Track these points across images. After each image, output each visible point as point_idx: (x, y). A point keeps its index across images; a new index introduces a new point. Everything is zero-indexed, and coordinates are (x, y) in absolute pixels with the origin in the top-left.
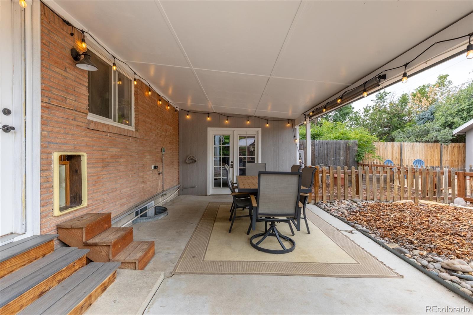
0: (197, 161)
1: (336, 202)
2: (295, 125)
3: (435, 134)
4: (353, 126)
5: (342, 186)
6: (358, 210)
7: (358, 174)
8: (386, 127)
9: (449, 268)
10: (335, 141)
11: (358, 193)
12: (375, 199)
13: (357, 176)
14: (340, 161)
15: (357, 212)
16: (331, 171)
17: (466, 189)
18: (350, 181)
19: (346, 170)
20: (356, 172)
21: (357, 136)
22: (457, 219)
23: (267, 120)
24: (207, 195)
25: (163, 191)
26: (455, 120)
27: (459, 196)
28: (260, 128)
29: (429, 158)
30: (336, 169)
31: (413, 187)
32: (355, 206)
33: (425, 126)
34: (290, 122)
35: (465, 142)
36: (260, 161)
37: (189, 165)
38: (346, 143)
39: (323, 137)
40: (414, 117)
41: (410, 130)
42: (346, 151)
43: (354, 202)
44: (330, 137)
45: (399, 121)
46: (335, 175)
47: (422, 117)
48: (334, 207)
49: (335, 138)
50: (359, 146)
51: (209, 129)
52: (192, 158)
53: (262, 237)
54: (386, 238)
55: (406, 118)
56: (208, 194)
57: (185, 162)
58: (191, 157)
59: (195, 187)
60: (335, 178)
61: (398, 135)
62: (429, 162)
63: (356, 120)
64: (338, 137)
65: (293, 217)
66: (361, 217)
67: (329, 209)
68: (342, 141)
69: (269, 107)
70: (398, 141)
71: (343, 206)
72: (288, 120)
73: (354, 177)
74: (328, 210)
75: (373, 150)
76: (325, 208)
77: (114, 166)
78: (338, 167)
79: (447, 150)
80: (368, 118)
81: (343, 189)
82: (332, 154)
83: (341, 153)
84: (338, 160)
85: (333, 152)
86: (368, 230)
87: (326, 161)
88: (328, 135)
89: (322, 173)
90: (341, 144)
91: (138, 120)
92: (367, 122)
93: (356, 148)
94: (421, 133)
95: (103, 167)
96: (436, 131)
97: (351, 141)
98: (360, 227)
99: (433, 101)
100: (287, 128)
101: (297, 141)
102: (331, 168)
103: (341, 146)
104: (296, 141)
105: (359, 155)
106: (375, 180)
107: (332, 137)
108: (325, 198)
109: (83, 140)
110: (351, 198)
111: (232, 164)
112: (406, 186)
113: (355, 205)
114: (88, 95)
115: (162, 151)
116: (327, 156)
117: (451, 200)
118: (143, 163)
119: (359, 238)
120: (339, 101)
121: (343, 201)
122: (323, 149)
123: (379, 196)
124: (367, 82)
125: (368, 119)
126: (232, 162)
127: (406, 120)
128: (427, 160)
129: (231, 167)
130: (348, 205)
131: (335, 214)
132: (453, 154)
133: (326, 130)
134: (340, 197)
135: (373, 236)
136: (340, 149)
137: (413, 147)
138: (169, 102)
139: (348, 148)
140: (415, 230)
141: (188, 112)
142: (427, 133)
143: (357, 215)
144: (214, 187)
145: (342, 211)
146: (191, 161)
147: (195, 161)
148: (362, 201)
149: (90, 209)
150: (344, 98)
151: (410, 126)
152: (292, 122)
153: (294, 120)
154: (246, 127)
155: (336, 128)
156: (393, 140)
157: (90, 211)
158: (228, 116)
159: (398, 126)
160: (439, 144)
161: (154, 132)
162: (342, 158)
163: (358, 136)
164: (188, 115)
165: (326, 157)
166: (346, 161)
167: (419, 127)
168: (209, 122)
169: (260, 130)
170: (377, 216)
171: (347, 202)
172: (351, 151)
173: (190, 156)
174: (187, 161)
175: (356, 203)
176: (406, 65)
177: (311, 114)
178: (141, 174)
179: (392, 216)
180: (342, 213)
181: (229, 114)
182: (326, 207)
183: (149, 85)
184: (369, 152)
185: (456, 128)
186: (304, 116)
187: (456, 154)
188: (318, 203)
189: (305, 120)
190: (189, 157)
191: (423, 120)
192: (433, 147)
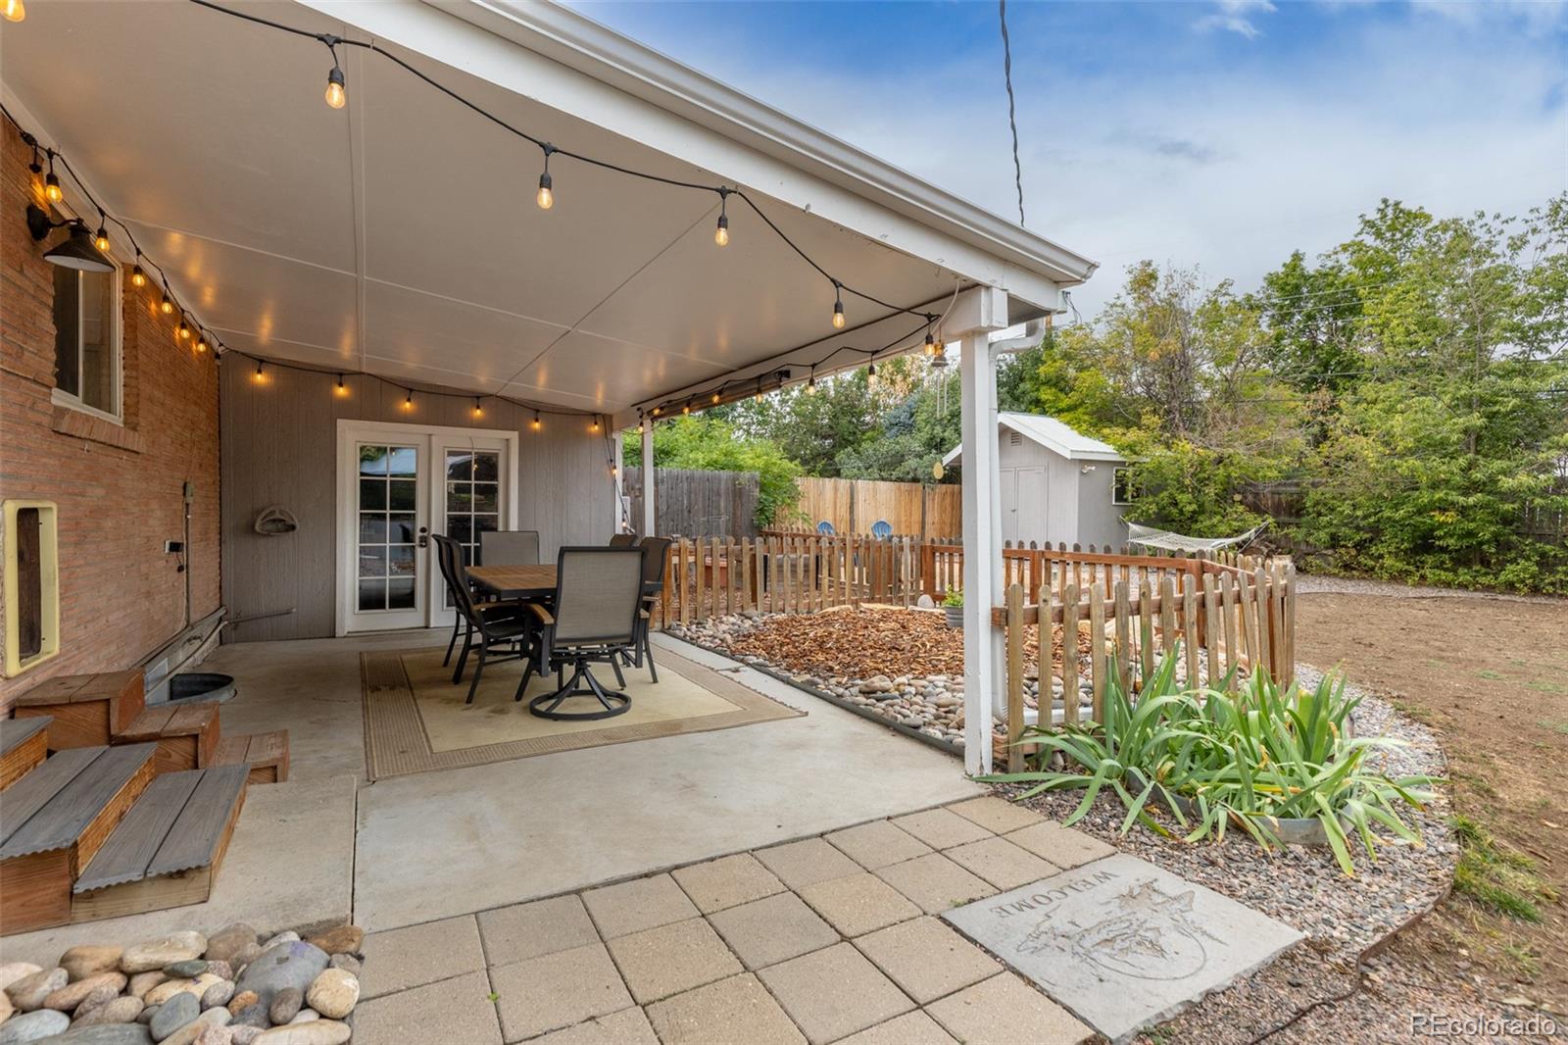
0: (298, 527)
1: (710, 621)
2: (612, 431)
3: (911, 463)
4: (754, 427)
5: (722, 588)
6: (753, 631)
7: (755, 555)
8: (825, 437)
9: (867, 690)
10: (708, 472)
11: (754, 599)
12: (788, 609)
13: (753, 558)
14: (718, 526)
15: (749, 636)
16: (699, 549)
17: (935, 578)
18: (740, 575)
19: (732, 546)
20: (751, 549)
21: (758, 460)
22: (904, 627)
23: (537, 410)
24: (334, 637)
25: (189, 625)
26: (946, 434)
27: (925, 592)
28: (514, 430)
29: (903, 520)
30: (710, 543)
31: (854, 580)
32: (747, 625)
33: (898, 443)
34: (599, 419)
35: (961, 484)
36: (514, 526)
37: (262, 542)
38: (735, 479)
39: (677, 459)
40: (883, 417)
41: (871, 452)
42: (734, 500)
43: (747, 618)
44: (697, 461)
45: (851, 426)
46: (708, 560)
47: (893, 421)
48: (705, 632)
49: (708, 464)
50: (763, 488)
51: (342, 424)
52: (278, 516)
53: (553, 701)
54: (795, 670)
55: (868, 418)
56: (339, 632)
57: (251, 529)
58: (273, 512)
59: (288, 612)
60: (708, 569)
61: (847, 461)
62: (903, 527)
63: (761, 413)
64: (715, 462)
65: (627, 640)
66: (757, 644)
67: (695, 636)
68: (725, 474)
69: (542, 379)
70: (846, 477)
71: (724, 627)
72: (594, 416)
73: (746, 561)
74: (692, 639)
75: (794, 496)
76: (686, 635)
77: (95, 542)
78: (715, 540)
79: (933, 499)
80: (788, 409)
81: (724, 595)
82: (700, 506)
83: (722, 505)
84: (715, 524)
85: (704, 501)
86: (767, 663)
87: (685, 524)
88: (691, 456)
89: (679, 555)
90: (723, 483)
91: (138, 395)
92: (786, 421)
93: (757, 492)
94: (889, 459)
95: (76, 544)
96: (916, 456)
97: (746, 474)
98: (753, 659)
99: (915, 385)
100: (590, 436)
101: (618, 473)
102: (698, 542)
103: (723, 487)
104: (615, 471)
105: (762, 511)
106: (787, 568)
107: (701, 462)
108: (685, 614)
109: (45, 464)
110: (739, 611)
111: (425, 534)
112: (843, 580)
113: (748, 623)
114: (55, 332)
115: (184, 494)
116: (689, 512)
117: (914, 601)
118: (148, 534)
119: (750, 677)
120: (716, 399)
121: (724, 619)
122: (679, 491)
123: (794, 602)
124: (762, 375)
125: (789, 413)
126: (423, 530)
127: (867, 424)
128: (898, 523)
129: (421, 546)
130: (733, 624)
131: (708, 644)
132: (943, 511)
133: (685, 440)
134: (717, 610)
135: (773, 670)
136: (719, 495)
137: (875, 490)
138: (201, 328)
139: (737, 493)
140: (841, 651)
141: (261, 363)
142: (899, 459)
143: (750, 641)
144: (360, 609)
145: (722, 637)
146: (270, 527)
147: (293, 528)
148: (763, 615)
149: (58, 667)
150: (726, 393)
151: (873, 440)
152: (605, 419)
153: (611, 416)
154: (471, 427)
155: (711, 438)
156: (837, 474)
157: (59, 670)
158: (410, 389)
159: (851, 438)
160: (920, 486)
161: (168, 432)
162: (724, 518)
163: (760, 463)
164: (259, 372)
165: (686, 514)
166: (734, 526)
167: (887, 445)
168: (343, 402)
169: (514, 436)
170: (786, 637)
171: (732, 619)
172: (744, 500)
173: (272, 509)
174: (257, 528)
175: (750, 619)
176: (813, 366)
177: (656, 412)
178: (144, 568)
179: (811, 635)
180: (722, 640)
181: (417, 383)
182: (689, 633)
183: (165, 281)
184: (783, 502)
185: (948, 451)
186: (639, 413)
187: (949, 509)
188: (669, 628)
189: (641, 424)
190: (263, 514)
191: (896, 428)
192: (910, 492)
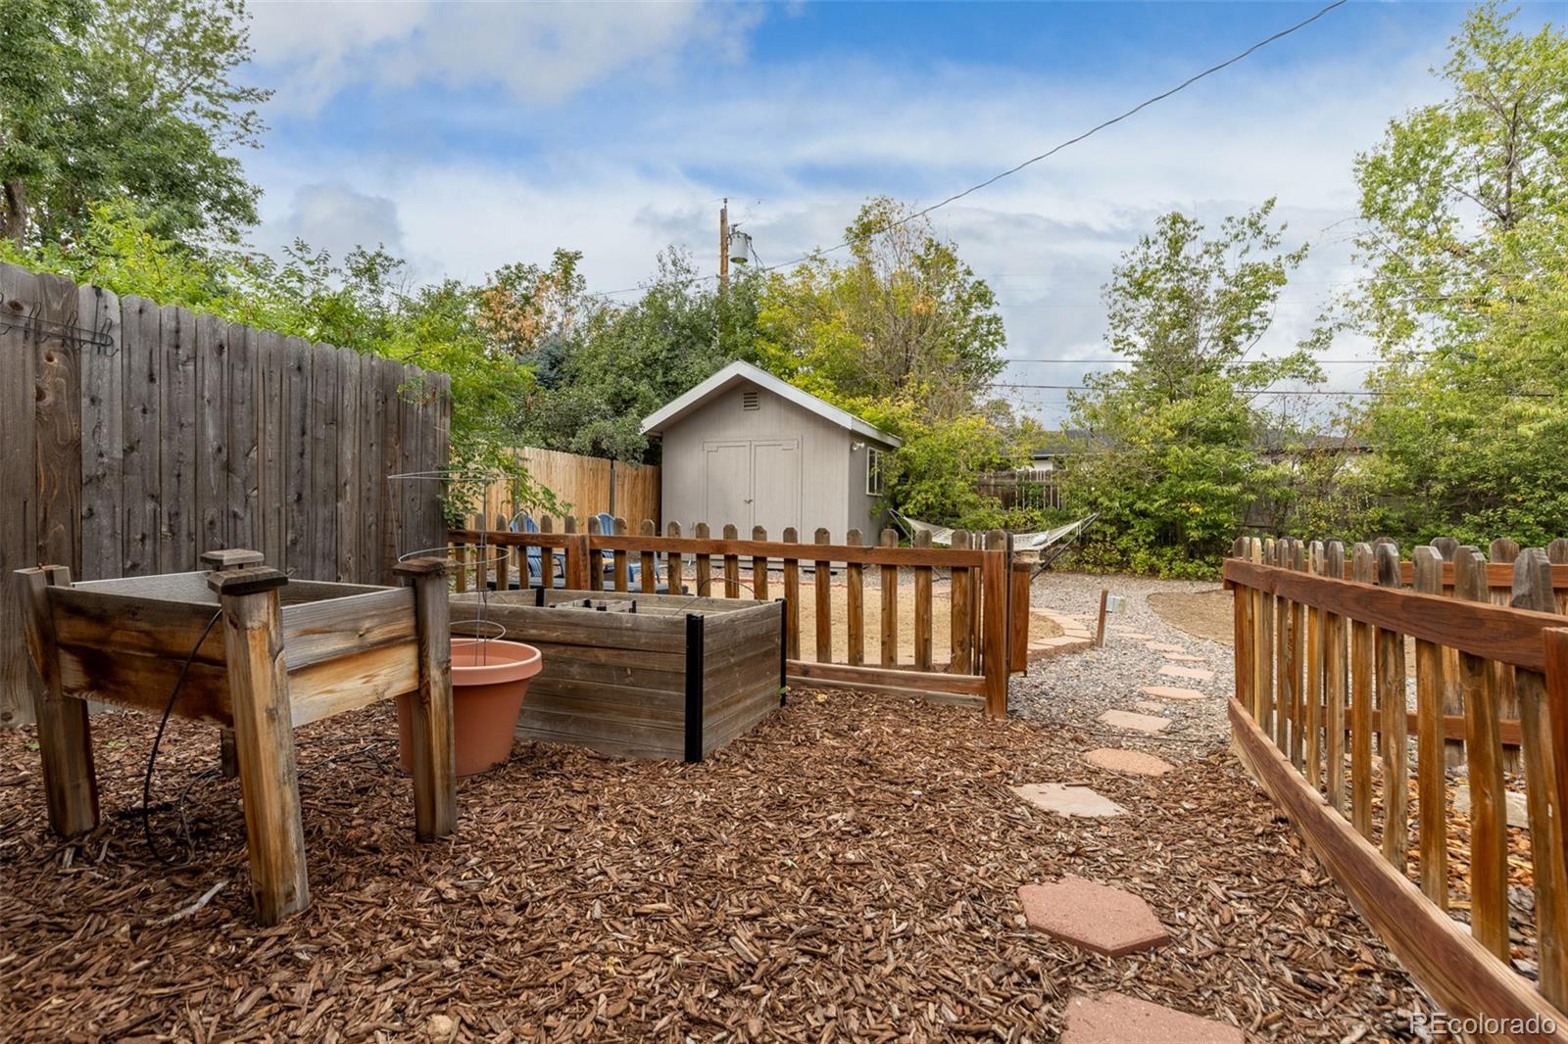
38: (380, 380)
42: (384, 445)
68: (352, 358)
79: (623, 485)
82: (271, 452)
83: (348, 453)
84: (322, 514)
85: (283, 439)
87: (211, 512)
90: (348, 383)
93: (444, 425)
103: (349, 399)
116: (228, 468)
122: (182, 396)
136: (335, 421)
160: (606, 462)
162: (349, 497)
165: (212, 475)
166: (380, 521)
172: (412, 444)
192: (595, 472)
